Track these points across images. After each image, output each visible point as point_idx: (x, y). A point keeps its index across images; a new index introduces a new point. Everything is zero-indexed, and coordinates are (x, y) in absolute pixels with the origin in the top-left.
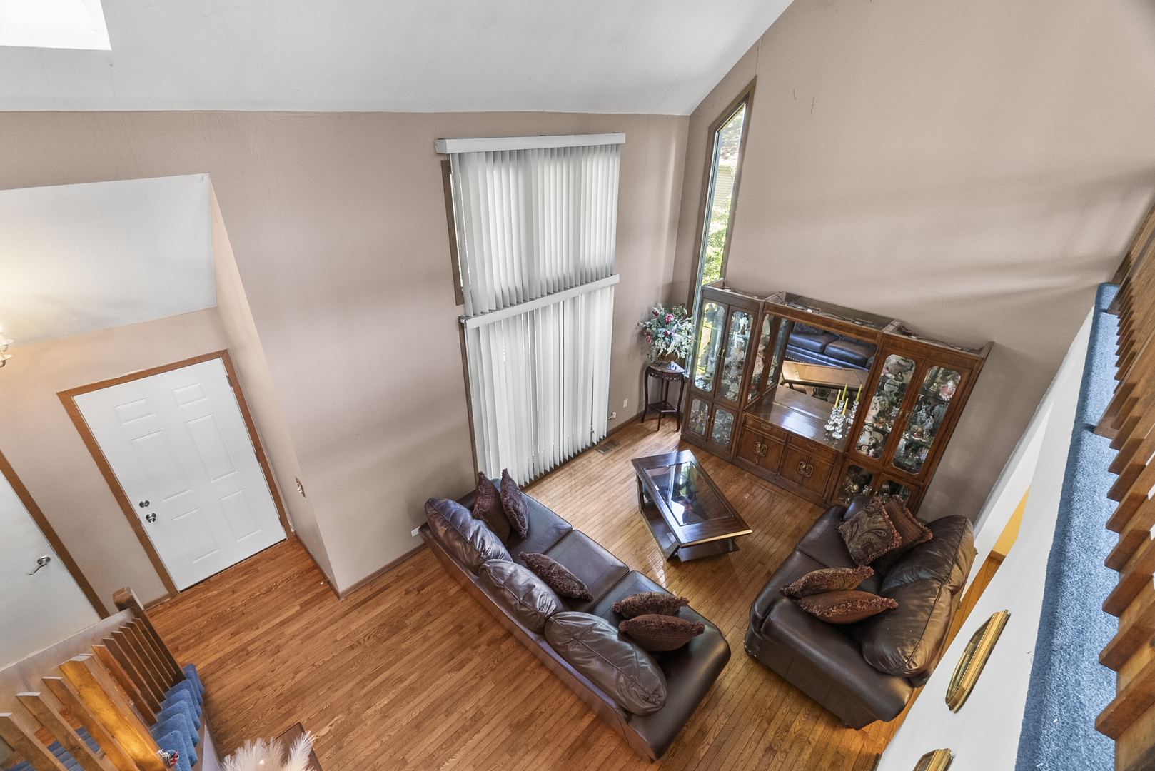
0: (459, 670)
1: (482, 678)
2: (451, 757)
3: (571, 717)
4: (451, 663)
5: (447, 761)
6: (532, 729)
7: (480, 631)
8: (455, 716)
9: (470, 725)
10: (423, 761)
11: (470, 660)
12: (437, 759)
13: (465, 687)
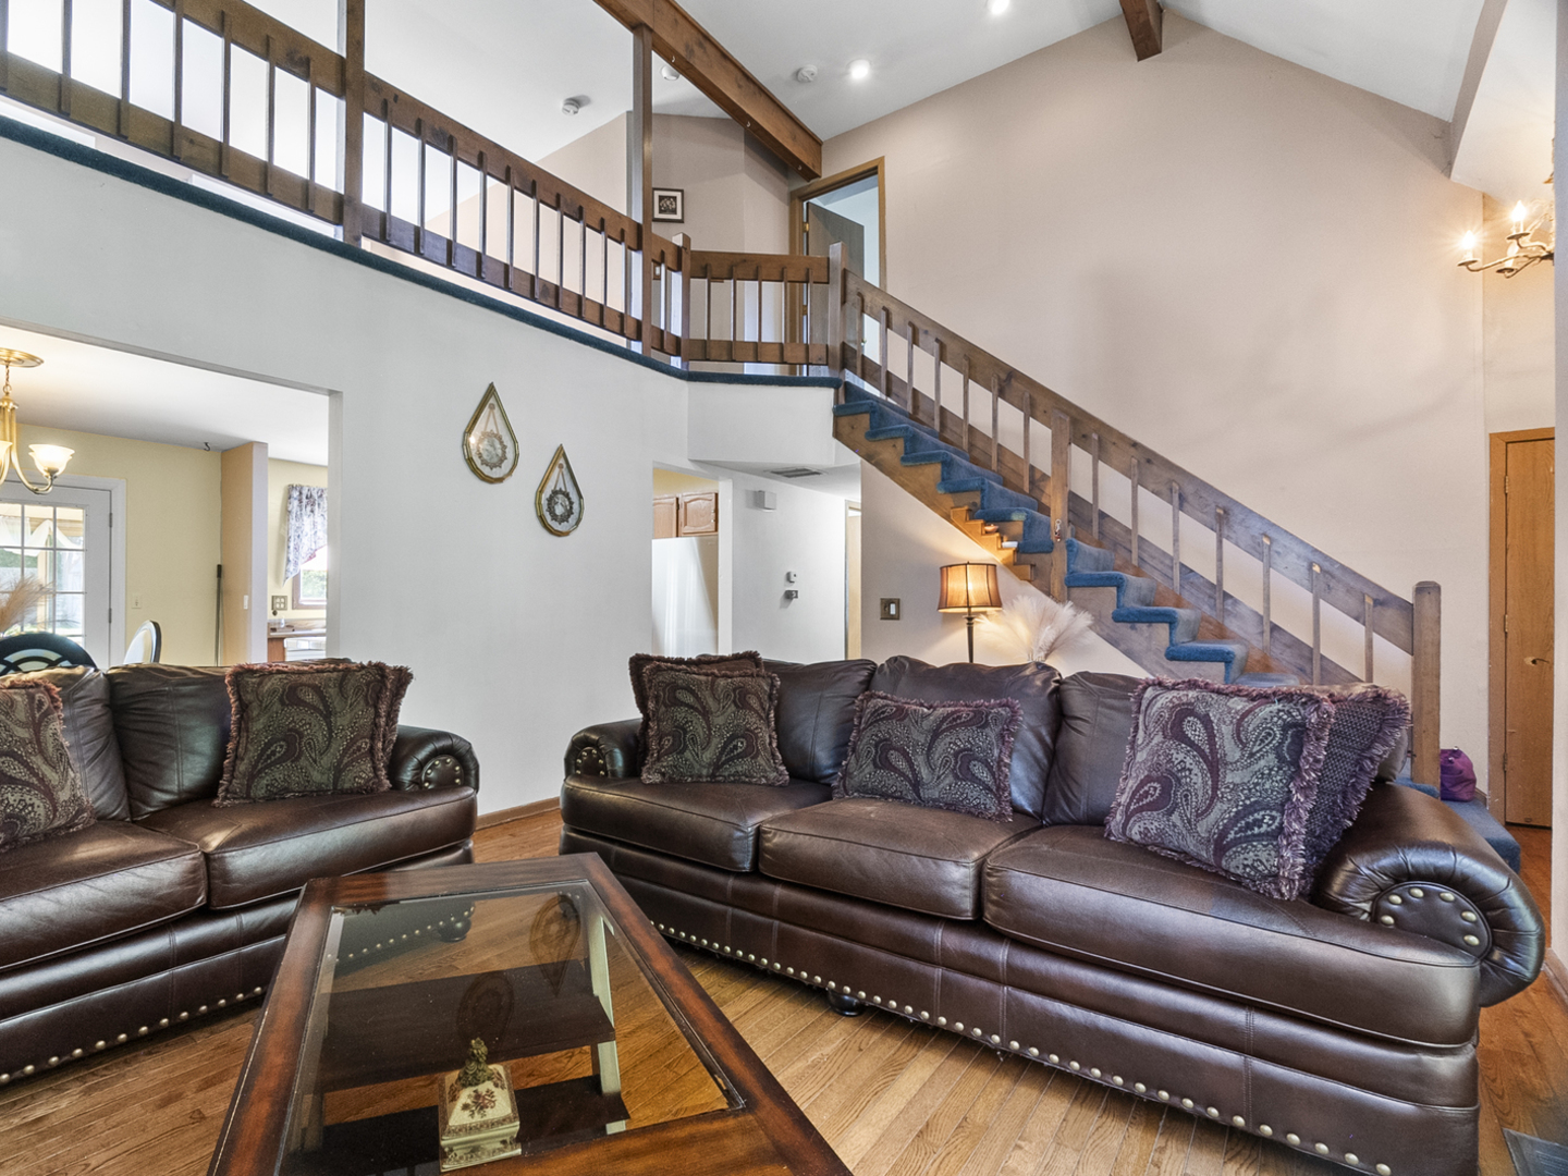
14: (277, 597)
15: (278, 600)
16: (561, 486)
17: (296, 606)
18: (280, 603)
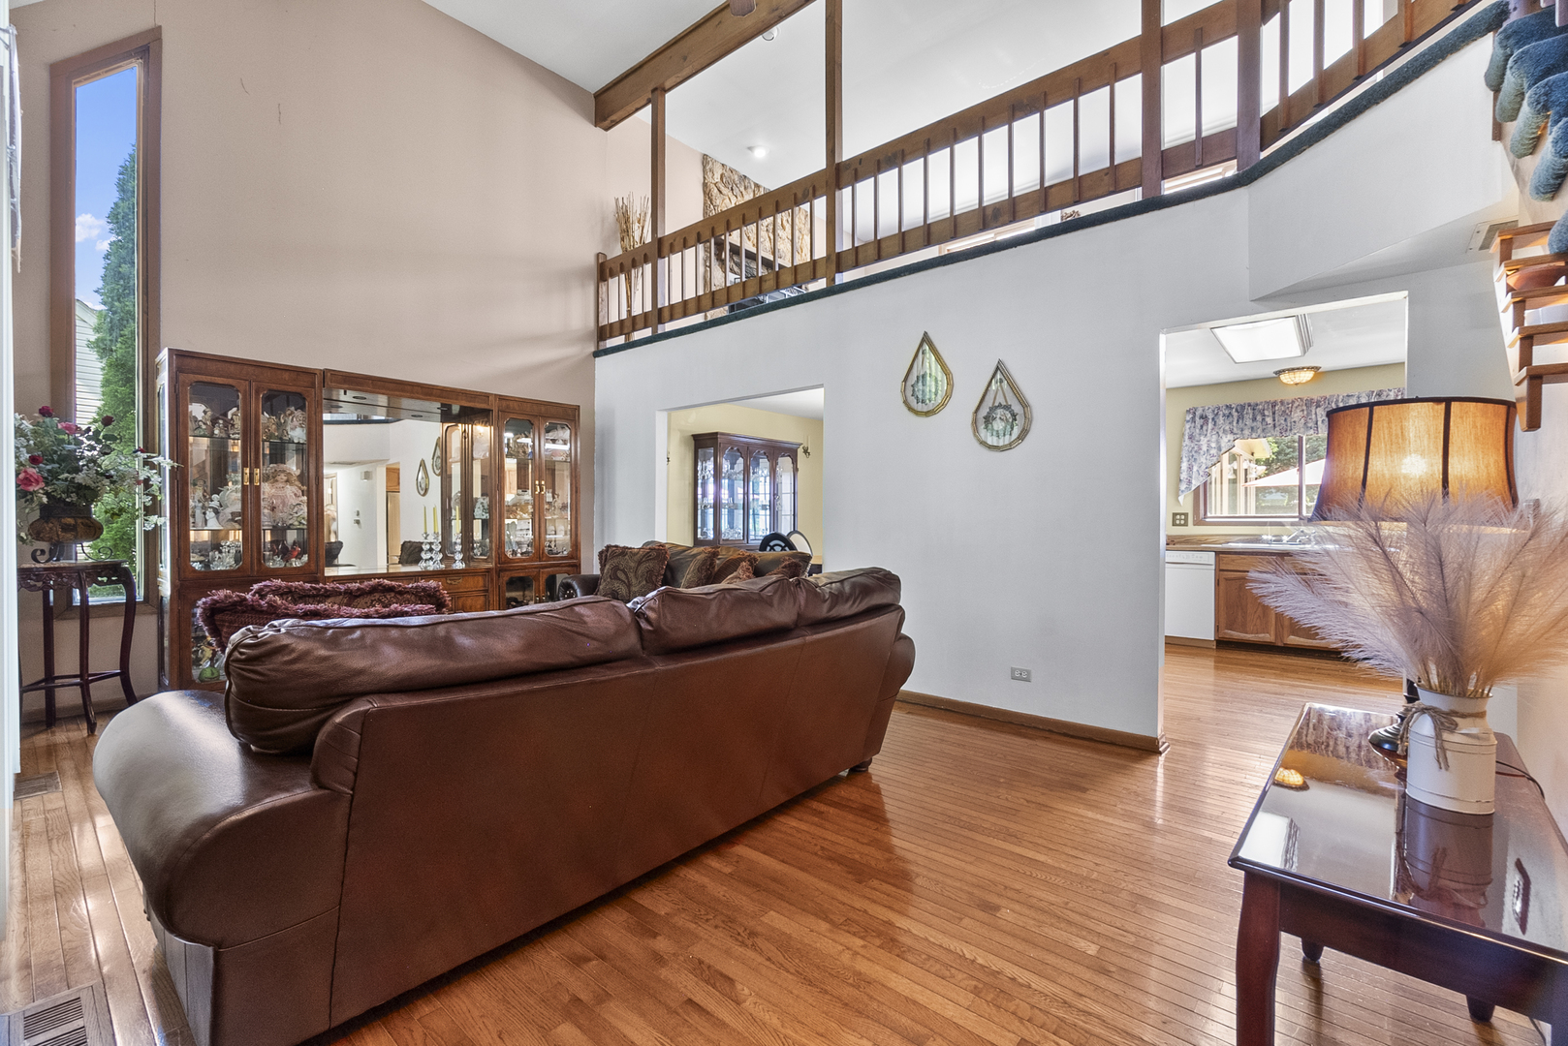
0: (732, 980)
1: (753, 934)
2: (963, 957)
3: (823, 822)
4: (710, 1005)
5: (973, 961)
6: (857, 857)
7: (603, 957)
8: (862, 966)
9: (878, 936)
10: (999, 1007)
11: (701, 962)
12: (978, 980)
13: (781, 959)
14: (1177, 514)
15: (1178, 517)
16: (1000, 400)
17: (1198, 522)
18: (1180, 520)
